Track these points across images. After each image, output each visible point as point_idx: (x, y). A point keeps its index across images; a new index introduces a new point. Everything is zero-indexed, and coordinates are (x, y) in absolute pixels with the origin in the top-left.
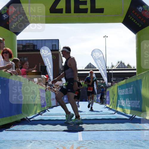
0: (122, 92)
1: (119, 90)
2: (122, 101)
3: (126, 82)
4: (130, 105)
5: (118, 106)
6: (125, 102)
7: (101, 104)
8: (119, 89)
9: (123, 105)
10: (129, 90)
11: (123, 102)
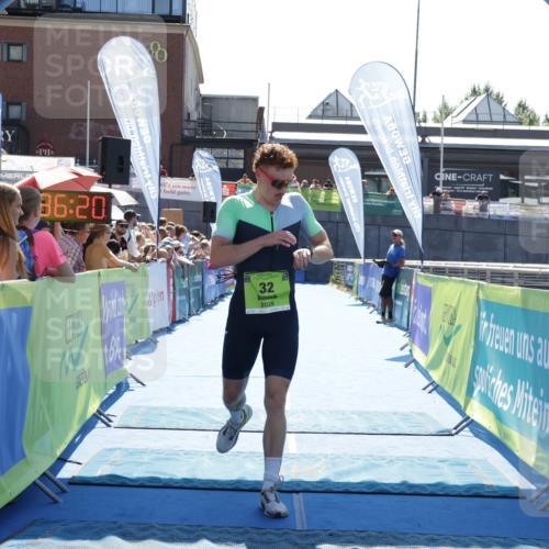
0: (499, 339)
1: (488, 319)
2: (499, 382)
3: (525, 299)
4: (537, 417)
5: (475, 393)
6: (513, 394)
7: (384, 322)
8: (484, 315)
9: (500, 405)
10: (536, 346)
11: (501, 390)
